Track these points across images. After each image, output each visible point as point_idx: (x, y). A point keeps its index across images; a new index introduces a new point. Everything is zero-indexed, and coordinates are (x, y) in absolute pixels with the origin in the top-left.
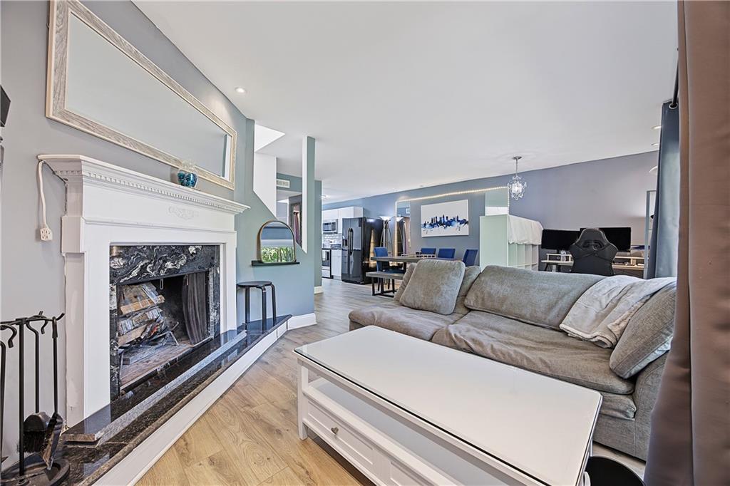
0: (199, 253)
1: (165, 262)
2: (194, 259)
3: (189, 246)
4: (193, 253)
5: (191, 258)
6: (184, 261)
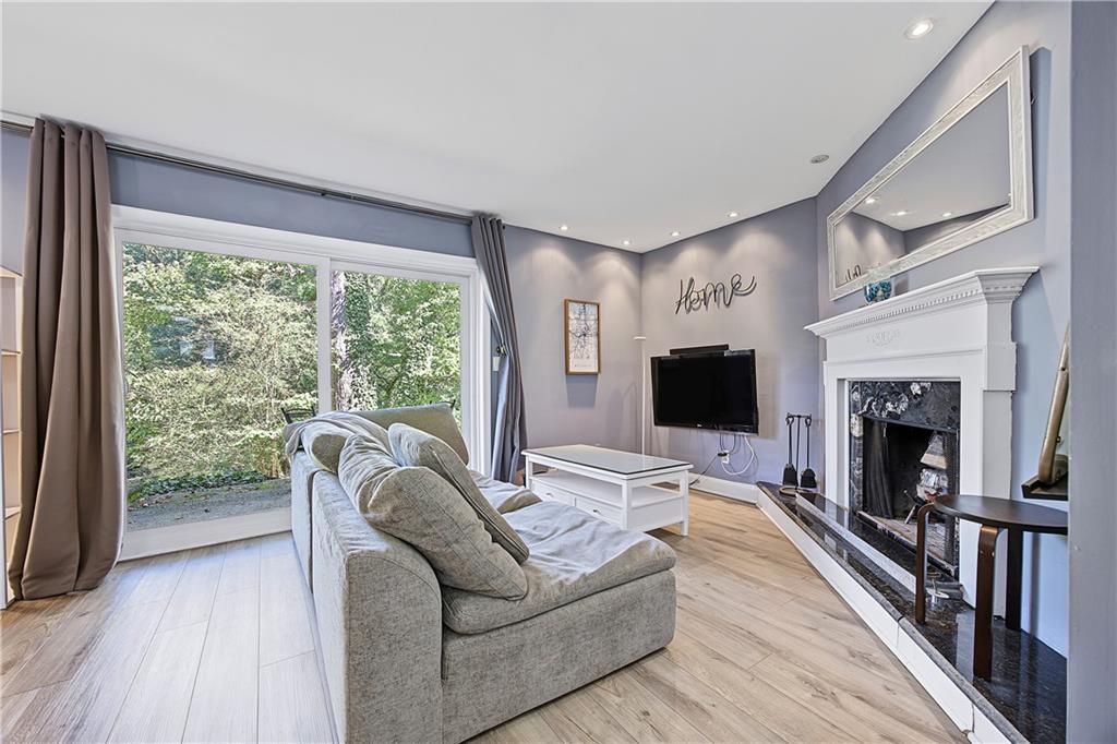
0: (927, 396)
1: (885, 402)
2: (920, 403)
3: (909, 383)
4: (917, 394)
5: (915, 401)
6: (905, 405)
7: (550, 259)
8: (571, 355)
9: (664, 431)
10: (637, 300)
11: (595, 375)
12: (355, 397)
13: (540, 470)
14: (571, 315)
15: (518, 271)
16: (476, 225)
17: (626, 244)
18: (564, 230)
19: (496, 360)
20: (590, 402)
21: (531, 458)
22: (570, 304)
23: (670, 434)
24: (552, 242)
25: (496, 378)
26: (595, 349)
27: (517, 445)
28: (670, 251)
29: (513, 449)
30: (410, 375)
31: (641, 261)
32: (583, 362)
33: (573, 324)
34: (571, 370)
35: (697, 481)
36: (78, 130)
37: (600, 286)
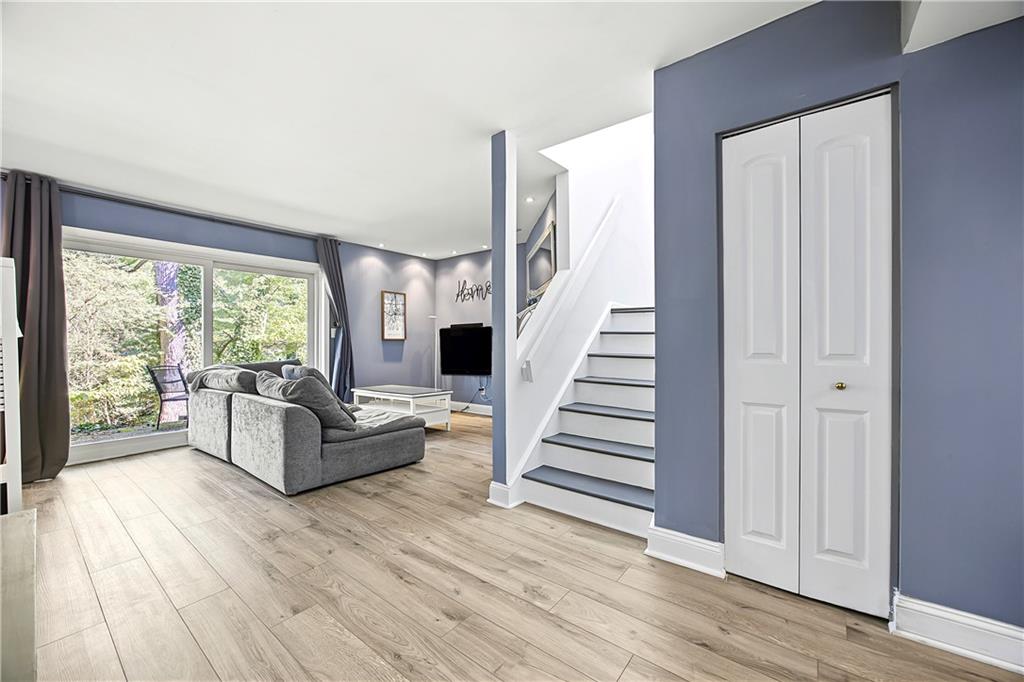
7: (371, 264)
8: (386, 328)
9: (449, 378)
10: (432, 292)
11: (403, 340)
12: (188, 358)
13: (364, 400)
14: (386, 301)
15: (349, 273)
16: (320, 241)
17: (424, 255)
18: (381, 246)
19: (333, 330)
20: (398, 358)
21: (358, 392)
22: (386, 295)
23: (453, 380)
24: (372, 252)
25: (333, 343)
26: (402, 324)
27: (348, 386)
28: (452, 261)
29: (345, 388)
30: (244, 339)
31: (435, 265)
32: (394, 332)
33: (387, 308)
34: (386, 337)
35: (468, 407)
36: (42, 179)
37: (406, 282)
